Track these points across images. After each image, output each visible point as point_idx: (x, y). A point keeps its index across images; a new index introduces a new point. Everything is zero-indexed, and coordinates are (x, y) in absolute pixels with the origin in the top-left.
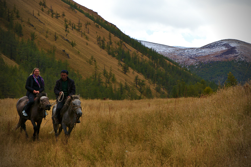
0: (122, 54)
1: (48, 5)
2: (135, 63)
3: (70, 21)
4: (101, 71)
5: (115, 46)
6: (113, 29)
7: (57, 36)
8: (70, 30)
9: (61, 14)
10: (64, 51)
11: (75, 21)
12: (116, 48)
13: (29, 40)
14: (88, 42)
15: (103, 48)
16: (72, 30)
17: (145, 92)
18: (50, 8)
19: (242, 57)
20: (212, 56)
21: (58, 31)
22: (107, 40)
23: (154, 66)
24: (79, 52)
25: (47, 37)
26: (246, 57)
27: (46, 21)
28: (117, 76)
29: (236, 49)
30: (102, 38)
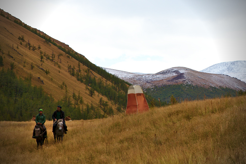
0: (89, 80)
1: (26, 39)
2: (100, 87)
3: (45, 53)
4: (71, 94)
5: (83, 73)
6: (82, 59)
7: (33, 65)
8: (45, 60)
9: (37, 47)
10: (39, 78)
11: (49, 53)
12: (84, 75)
13: (9, 69)
14: (60, 70)
15: (73, 75)
16: (47, 60)
17: (108, 111)
18: (28, 42)
19: (189, 82)
20: (165, 81)
21: (34, 62)
22: (77, 68)
23: (116, 90)
24: (52, 79)
25: (24, 66)
26: (192, 81)
27: (24, 53)
28: (85, 98)
29: (184, 75)
30: (72, 67)
